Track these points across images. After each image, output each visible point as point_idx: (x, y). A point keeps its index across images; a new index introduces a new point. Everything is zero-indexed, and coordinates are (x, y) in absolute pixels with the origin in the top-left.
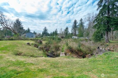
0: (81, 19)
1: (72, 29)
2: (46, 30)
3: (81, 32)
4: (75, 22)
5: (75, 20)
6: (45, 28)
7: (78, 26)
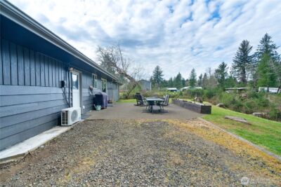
0: (266, 36)
1: (235, 68)
2: (158, 73)
3: (268, 74)
4: (245, 47)
5: (244, 42)
6: (158, 68)
7: (254, 56)
